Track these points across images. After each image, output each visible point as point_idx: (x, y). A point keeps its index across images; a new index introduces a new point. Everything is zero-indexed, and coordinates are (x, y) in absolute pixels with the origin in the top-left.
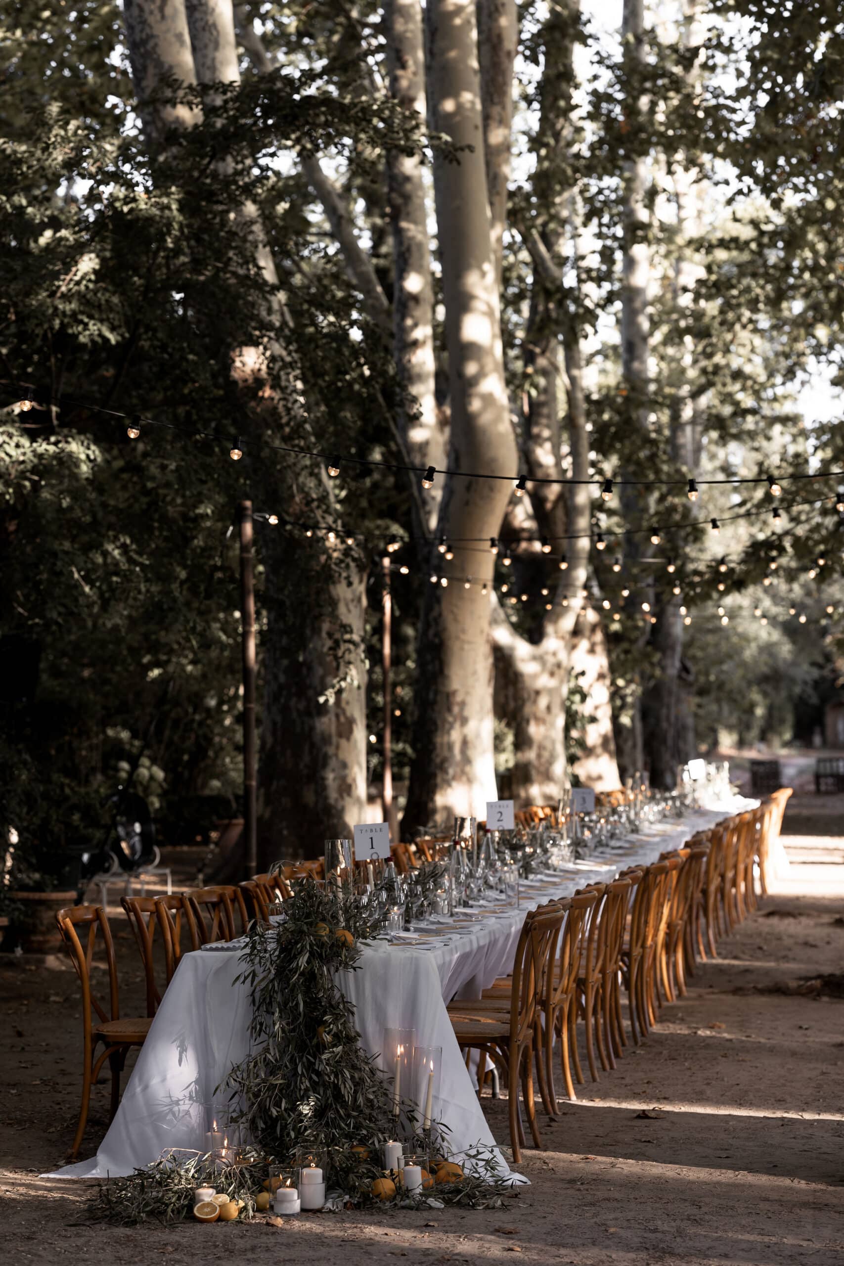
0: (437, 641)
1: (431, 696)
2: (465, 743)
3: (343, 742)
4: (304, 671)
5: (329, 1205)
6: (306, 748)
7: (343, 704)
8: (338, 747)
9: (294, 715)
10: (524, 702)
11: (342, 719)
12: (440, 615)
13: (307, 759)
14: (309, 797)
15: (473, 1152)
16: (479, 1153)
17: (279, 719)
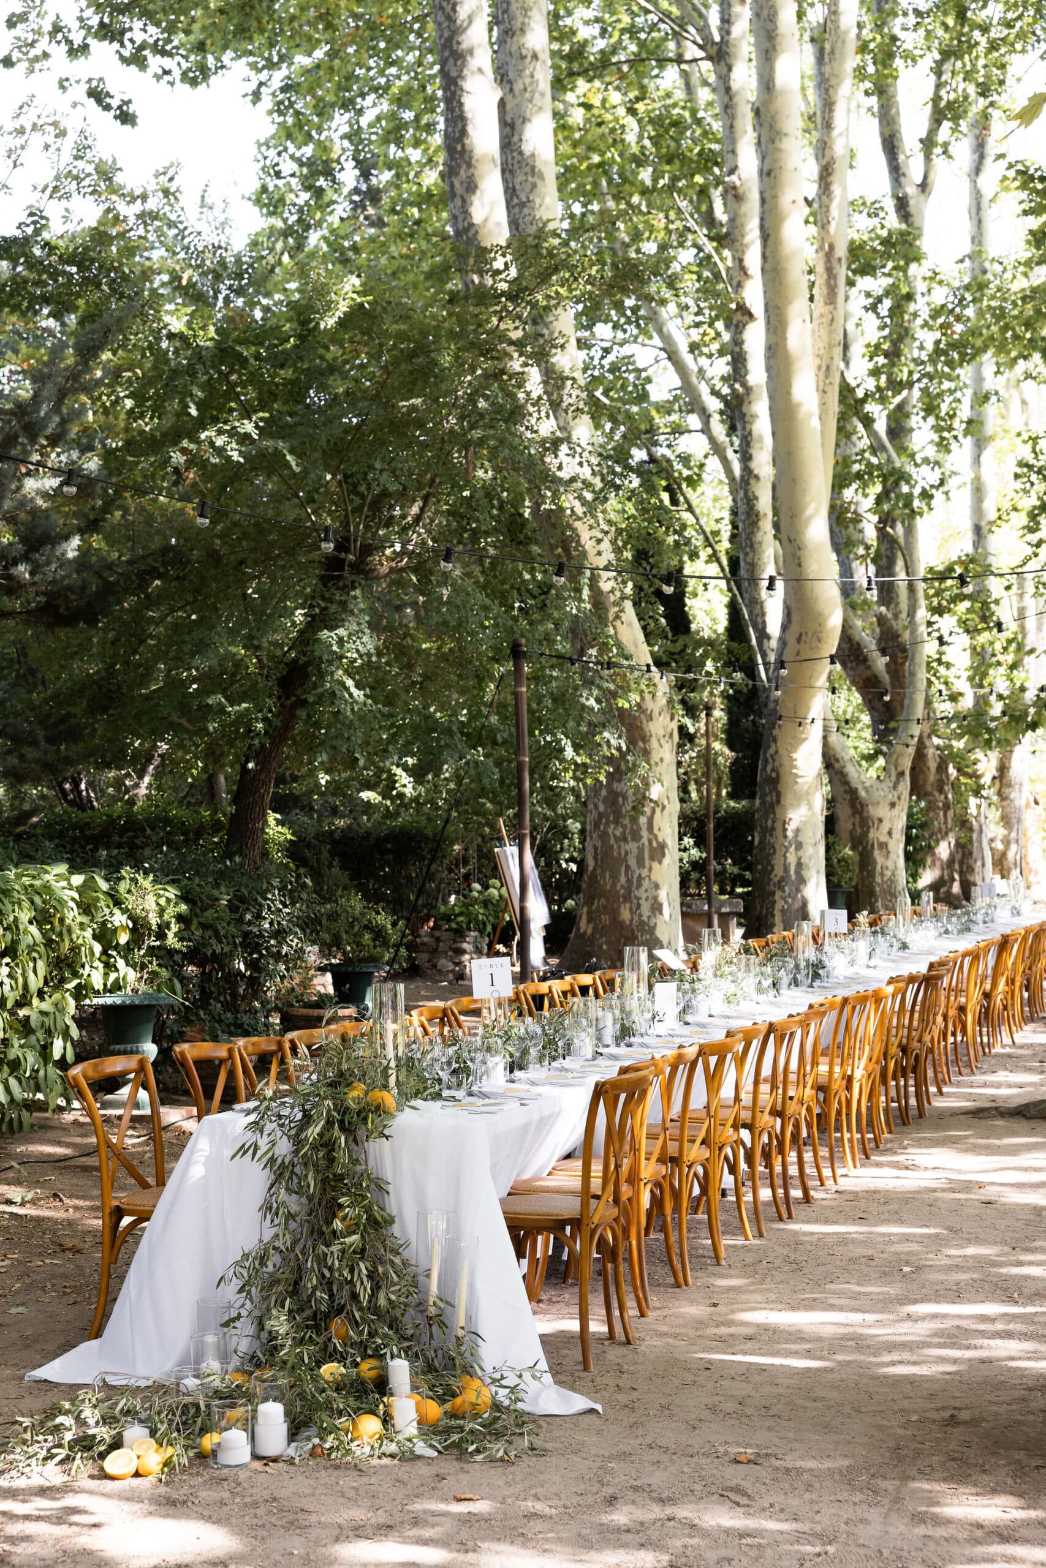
0: (774, 775)
1: (770, 823)
2: (799, 865)
3: (655, 865)
4: (620, 800)
5: (291, 1451)
6: (623, 870)
7: (656, 831)
8: (650, 870)
9: (612, 841)
10: (869, 828)
11: (655, 844)
12: (777, 752)
13: (623, 880)
14: (625, 915)
15: (497, 1376)
16: (503, 1378)
17: (599, 844)
